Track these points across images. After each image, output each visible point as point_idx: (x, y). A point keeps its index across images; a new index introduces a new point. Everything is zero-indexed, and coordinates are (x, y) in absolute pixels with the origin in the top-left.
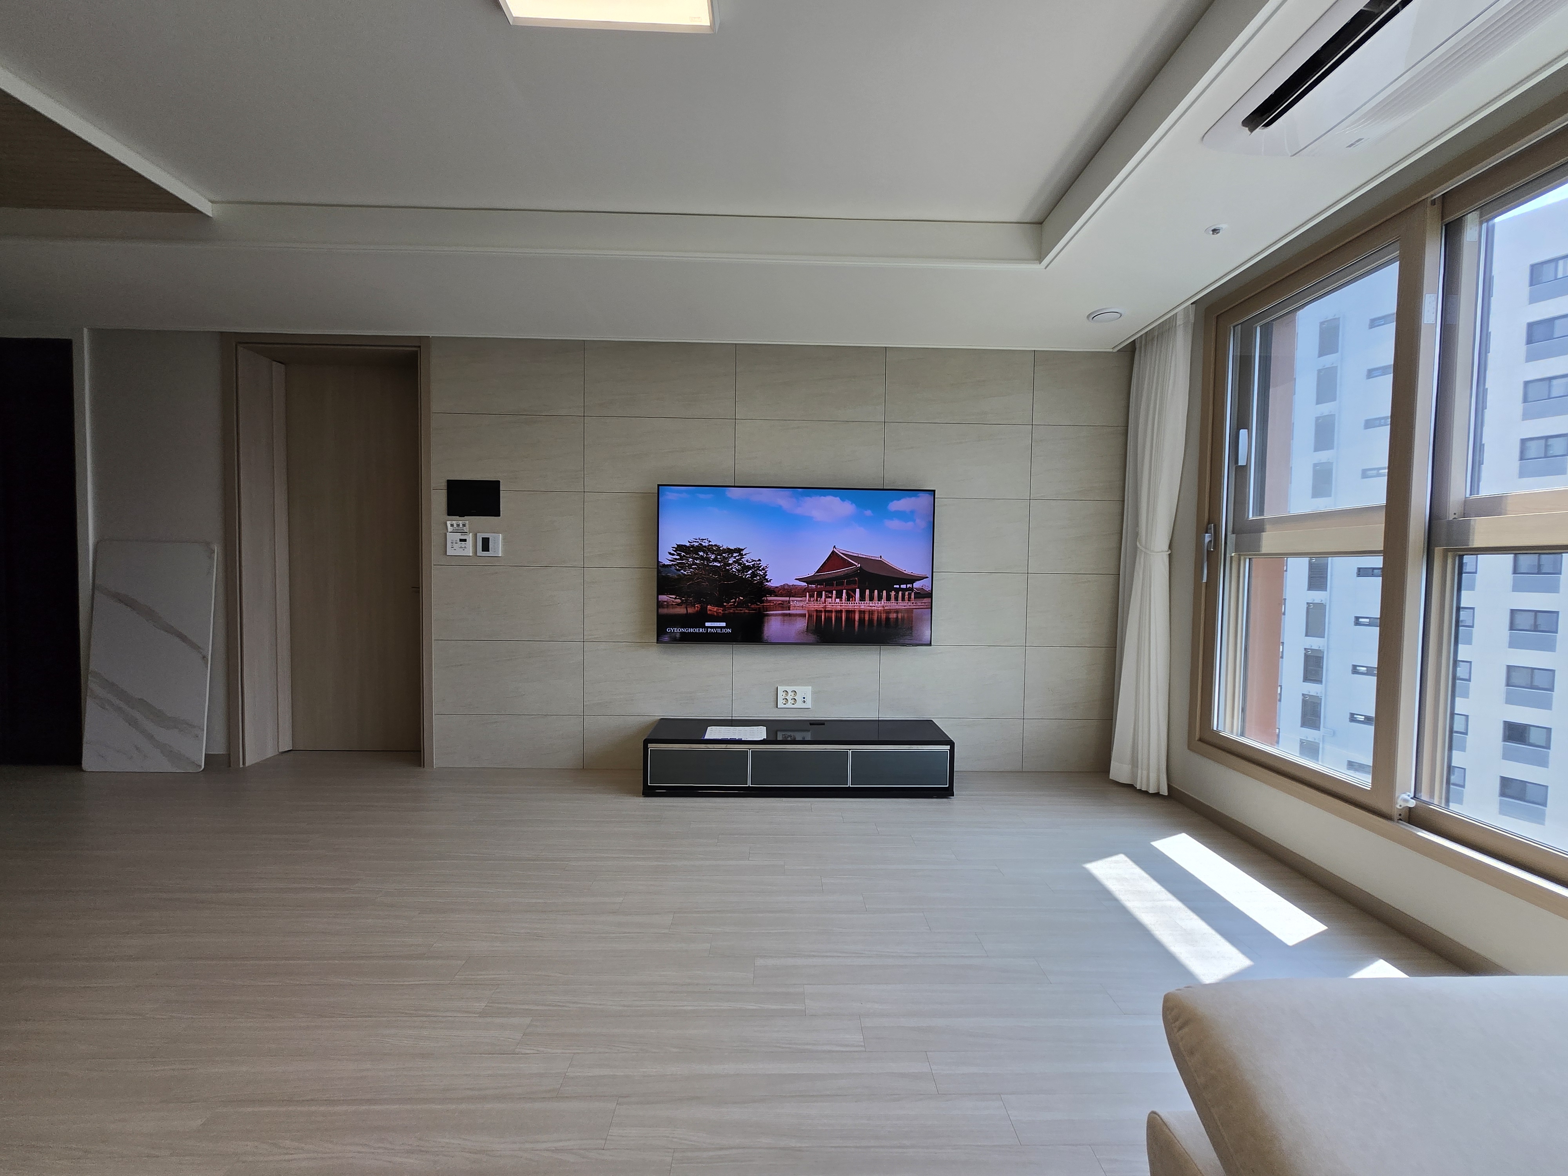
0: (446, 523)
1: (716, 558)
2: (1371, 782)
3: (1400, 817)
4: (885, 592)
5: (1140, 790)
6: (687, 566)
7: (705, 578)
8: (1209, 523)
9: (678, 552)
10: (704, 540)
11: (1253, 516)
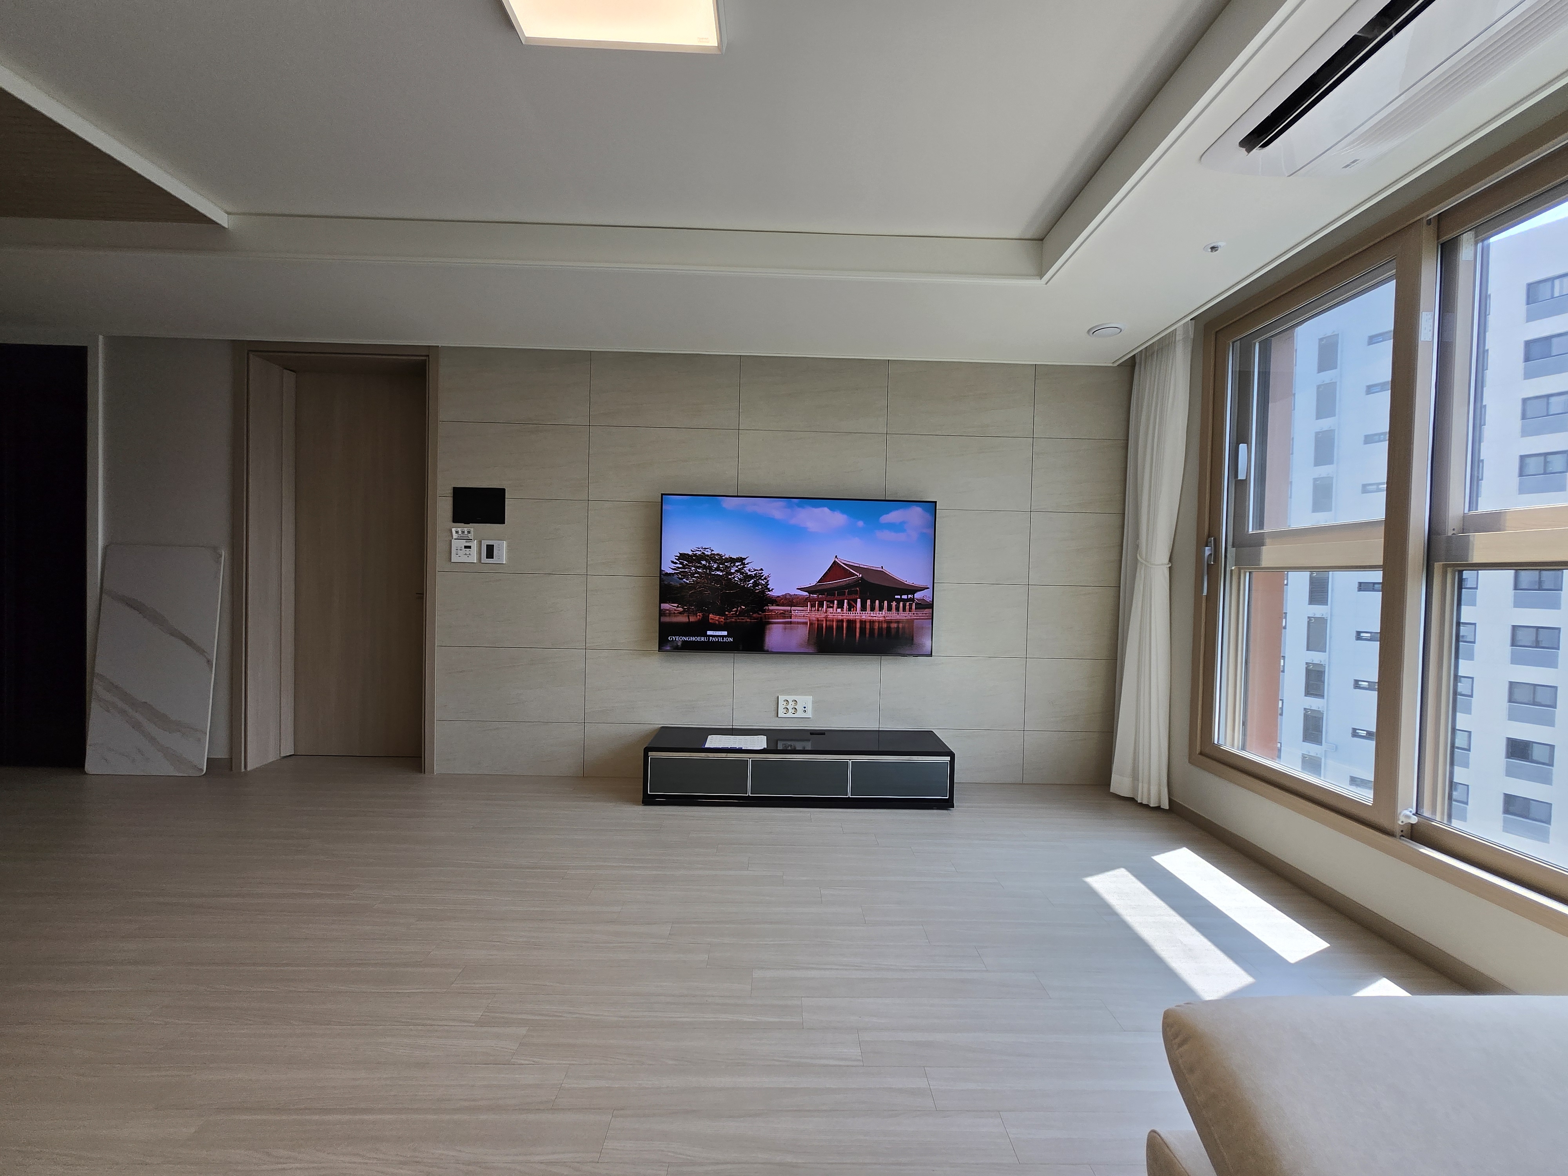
0: (451, 530)
1: (718, 567)
2: (1372, 797)
3: (1402, 833)
4: (886, 602)
5: (1141, 804)
6: (689, 575)
7: (707, 586)
8: (1209, 536)
9: (680, 561)
10: (706, 549)
11: (1253, 530)
